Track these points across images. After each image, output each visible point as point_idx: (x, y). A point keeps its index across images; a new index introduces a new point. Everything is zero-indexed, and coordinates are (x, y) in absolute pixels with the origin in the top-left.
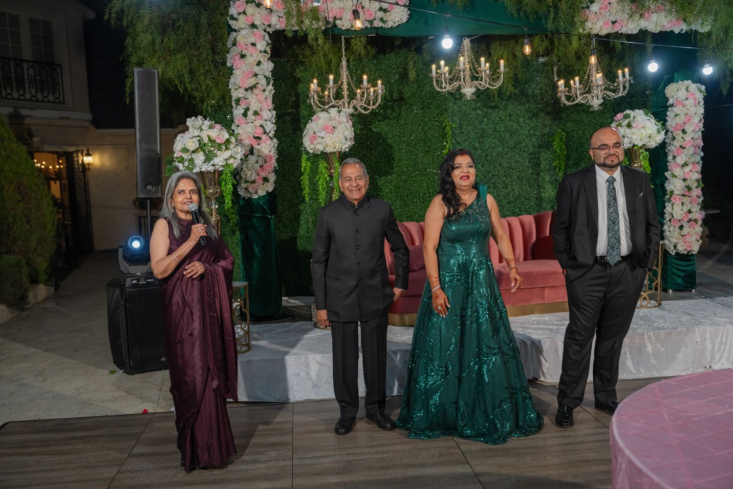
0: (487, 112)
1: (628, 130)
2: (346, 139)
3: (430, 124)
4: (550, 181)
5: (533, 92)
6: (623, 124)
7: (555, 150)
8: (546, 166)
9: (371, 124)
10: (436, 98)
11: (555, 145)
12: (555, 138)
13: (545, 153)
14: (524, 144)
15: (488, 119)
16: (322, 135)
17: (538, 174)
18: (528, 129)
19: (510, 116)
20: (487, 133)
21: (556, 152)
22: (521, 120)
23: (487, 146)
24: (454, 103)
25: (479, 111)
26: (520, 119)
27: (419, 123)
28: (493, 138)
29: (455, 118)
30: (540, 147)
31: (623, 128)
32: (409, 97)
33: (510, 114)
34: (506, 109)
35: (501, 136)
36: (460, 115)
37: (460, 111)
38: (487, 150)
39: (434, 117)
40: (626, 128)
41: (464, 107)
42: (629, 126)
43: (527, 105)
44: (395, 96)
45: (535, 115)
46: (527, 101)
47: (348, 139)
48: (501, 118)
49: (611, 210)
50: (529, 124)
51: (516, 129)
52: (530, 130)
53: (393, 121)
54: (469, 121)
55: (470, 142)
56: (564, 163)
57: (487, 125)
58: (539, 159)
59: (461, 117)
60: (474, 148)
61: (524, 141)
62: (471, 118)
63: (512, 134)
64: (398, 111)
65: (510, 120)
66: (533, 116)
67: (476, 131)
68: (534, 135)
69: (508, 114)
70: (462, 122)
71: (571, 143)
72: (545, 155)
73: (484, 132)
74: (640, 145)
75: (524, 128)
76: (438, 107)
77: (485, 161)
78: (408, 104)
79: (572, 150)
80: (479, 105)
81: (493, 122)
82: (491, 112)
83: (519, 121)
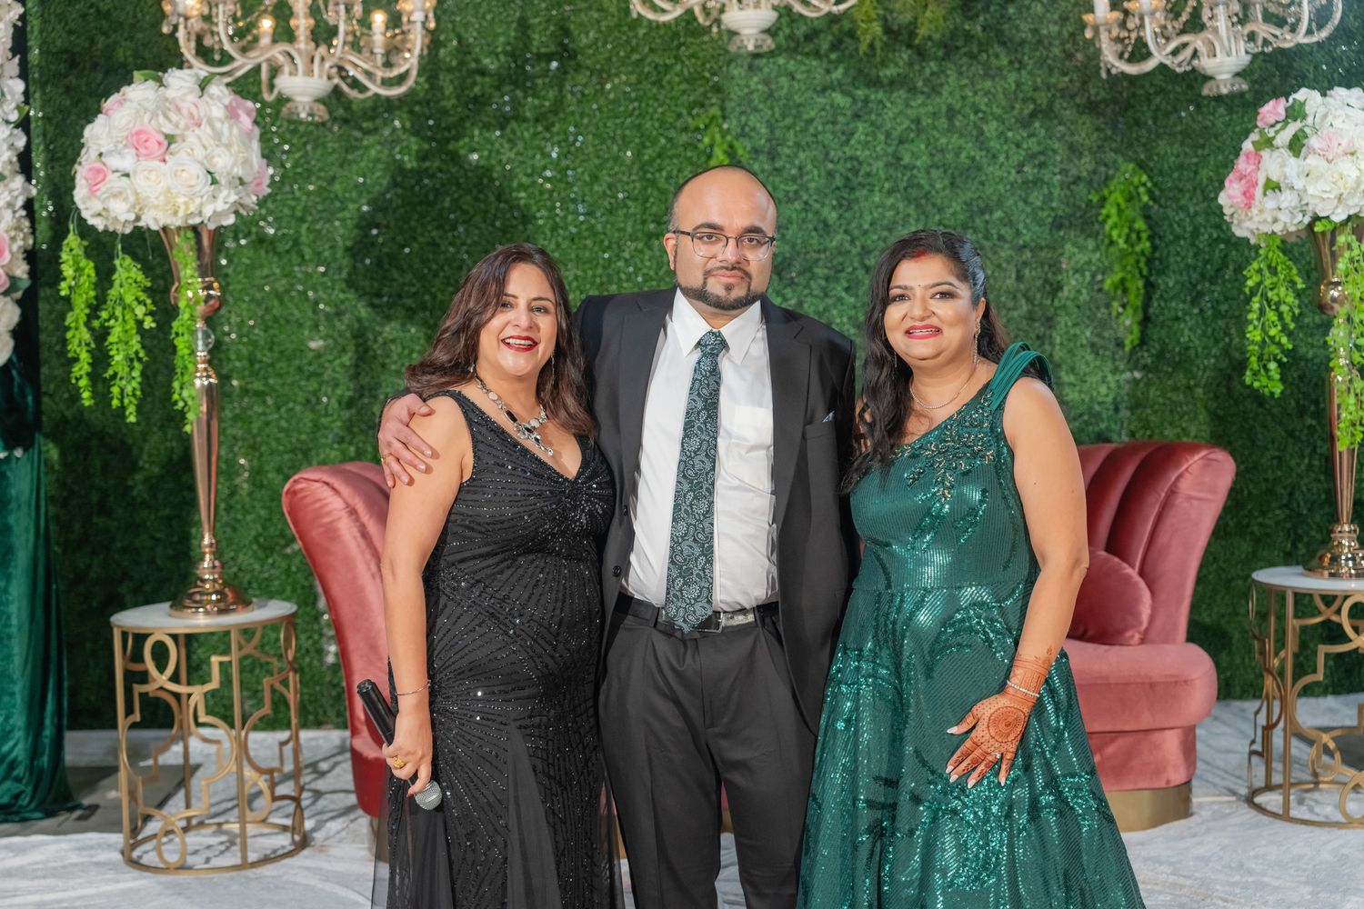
0: (866, 101)
1: (1293, 160)
2: (214, 182)
3: (663, 141)
4: (1093, 345)
5: (1035, 31)
6: (1278, 141)
7: (1110, 236)
8: (1079, 292)
9: (457, 138)
10: (688, 48)
11: (1108, 216)
12: (1111, 193)
13: (1075, 245)
14: (998, 214)
15: (873, 124)
16: (126, 162)
17: (1050, 319)
18: (1015, 159)
19: (951, 113)
20: (868, 175)
21: (1112, 243)
22: (991, 128)
23: (868, 218)
24: (751, 67)
25: (839, 98)
26: (985, 128)
27: (624, 137)
28: (890, 192)
29: (754, 120)
30: (1058, 224)
31: (1276, 154)
32: (590, 47)
33: (950, 108)
34: (935, 90)
35: (920, 186)
36: (772, 108)
37: (771, 95)
38: (865, 233)
39: (679, 115)
40: (1285, 153)
41: (784, 81)
42: (1296, 145)
43: (1012, 77)
44: (539, 40)
45: (1044, 113)
46: (1011, 62)
47: (223, 182)
48: (917, 121)
49: (695, 443)
50: (1018, 146)
51: (973, 159)
52: (1021, 165)
53: (535, 126)
54: (805, 130)
55: (806, 203)
56: (1140, 284)
57: (866, 145)
58: (1055, 266)
59: (773, 115)
60: (821, 226)
61: (1000, 203)
62: (811, 121)
63: (960, 176)
64: (551, 94)
65: (951, 129)
66: (1033, 115)
67: (830, 166)
68: (1037, 182)
69: (944, 108)
70: (778, 133)
71: (1171, 213)
72: (1076, 254)
73: (856, 172)
74: (1339, 217)
75: (1002, 158)
76: (690, 80)
77: (860, 273)
78: (587, 68)
79: (1178, 238)
80: (838, 74)
81: (888, 135)
82: (881, 102)
83: (981, 133)
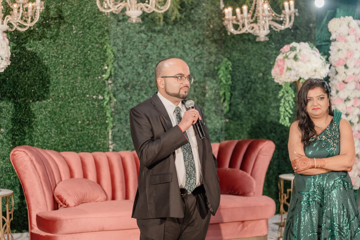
0: (151, 37)
1: (294, 62)
3: (90, 46)
4: (215, 111)
5: (199, 18)
6: (290, 57)
7: (221, 79)
8: (211, 95)
9: (25, 43)
10: (98, 18)
11: (220, 74)
12: (221, 67)
13: (211, 82)
15: (153, 43)
18: (193, 56)
19: (176, 41)
20: (152, 59)
21: (221, 81)
22: (187, 46)
24: (117, 25)
25: (143, 35)
27: (78, 45)
29: (118, 41)
30: (205, 75)
31: (289, 60)
32: (68, 16)
34: (171, 34)
36: (123, 37)
37: (123, 33)
38: (151, 76)
39: (95, 39)
40: (292, 60)
41: (127, 29)
42: (295, 58)
43: (193, 31)
44: (52, 13)
45: (202, 43)
46: (192, 27)
48: (166, 43)
50: (194, 51)
52: (195, 57)
53: (50, 40)
54: (133, 45)
55: (133, 67)
56: (229, 94)
57: (151, 50)
58: (204, 88)
59: (124, 40)
60: (137, 74)
62: (134, 42)
64: (56, 30)
65: (175, 46)
66: (199, 43)
67: (140, 55)
68: (200, 63)
69: (173, 40)
70: (125, 45)
71: (236, 73)
72: (210, 84)
73: (148, 57)
74: (306, 78)
76: (100, 28)
77: (149, 89)
78: (67, 23)
79: (238, 80)
80: (143, 28)
81: (157, 47)
82: (155, 37)
83: (184, 47)
